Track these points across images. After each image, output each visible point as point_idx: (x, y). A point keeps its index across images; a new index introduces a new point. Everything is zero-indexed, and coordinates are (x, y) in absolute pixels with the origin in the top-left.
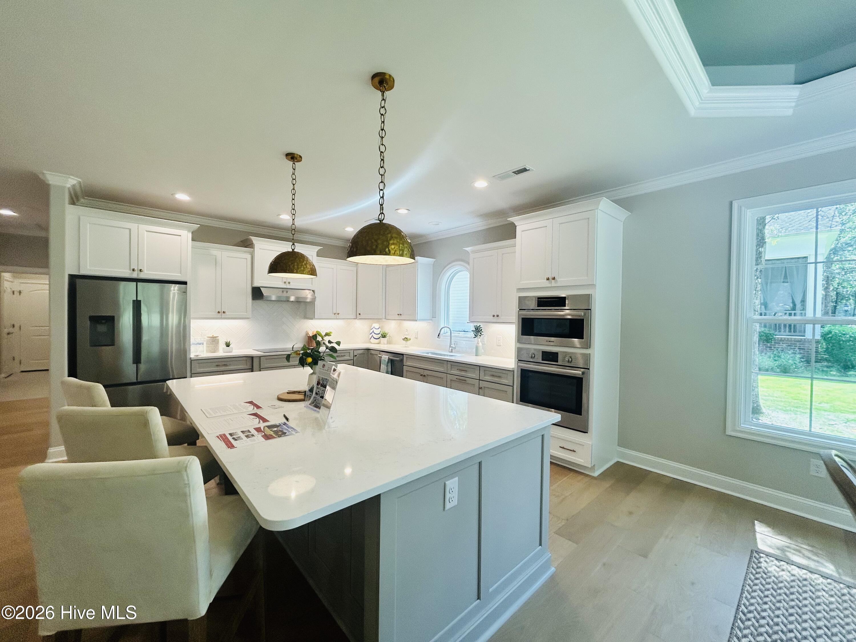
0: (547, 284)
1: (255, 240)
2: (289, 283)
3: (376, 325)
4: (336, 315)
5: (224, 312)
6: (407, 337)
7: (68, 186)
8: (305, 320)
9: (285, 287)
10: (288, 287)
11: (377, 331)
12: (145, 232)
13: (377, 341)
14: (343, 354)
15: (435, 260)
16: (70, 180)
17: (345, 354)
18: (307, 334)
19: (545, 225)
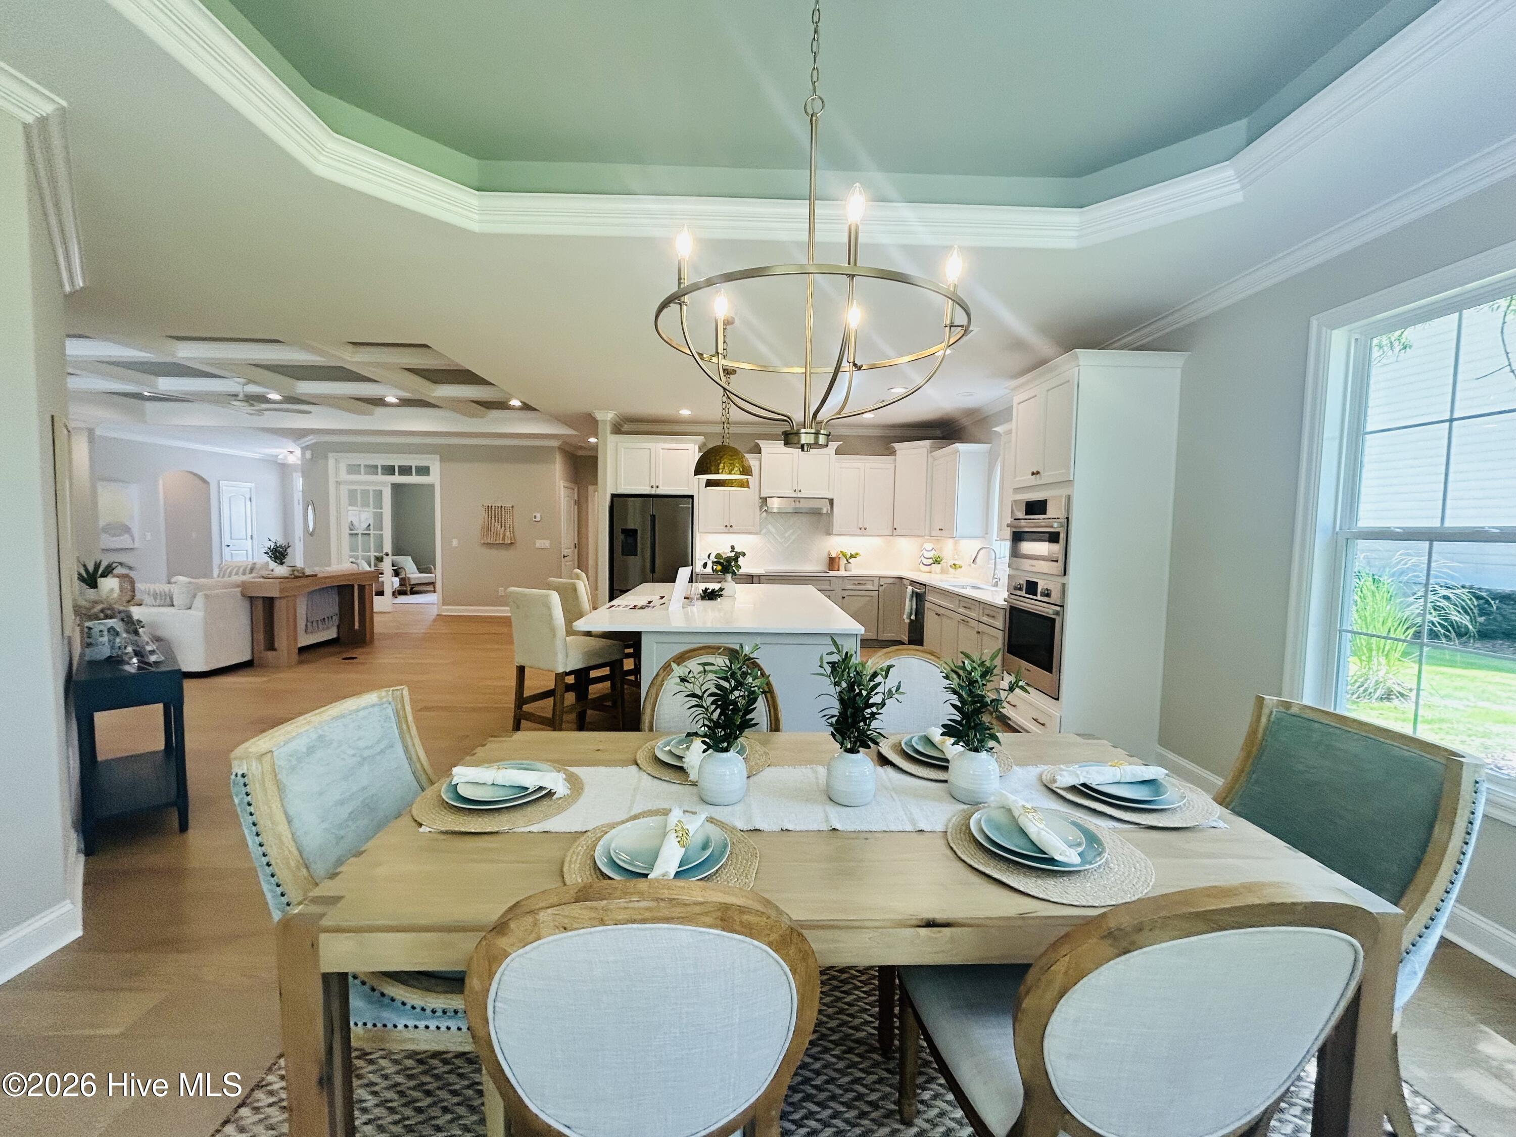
0: (1033, 481)
1: (762, 443)
2: (800, 491)
3: (928, 546)
4: (863, 530)
5: (731, 526)
6: (956, 563)
7: (609, 419)
8: (828, 537)
9: (795, 496)
10: (799, 495)
11: (927, 555)
12: (661, 451)
13: (928, 568)
14: (863, 582)
15: (989, 445)
16: (609, 414)
17: (867, 582)
18: (829, 553)
19: (1034, 395)
